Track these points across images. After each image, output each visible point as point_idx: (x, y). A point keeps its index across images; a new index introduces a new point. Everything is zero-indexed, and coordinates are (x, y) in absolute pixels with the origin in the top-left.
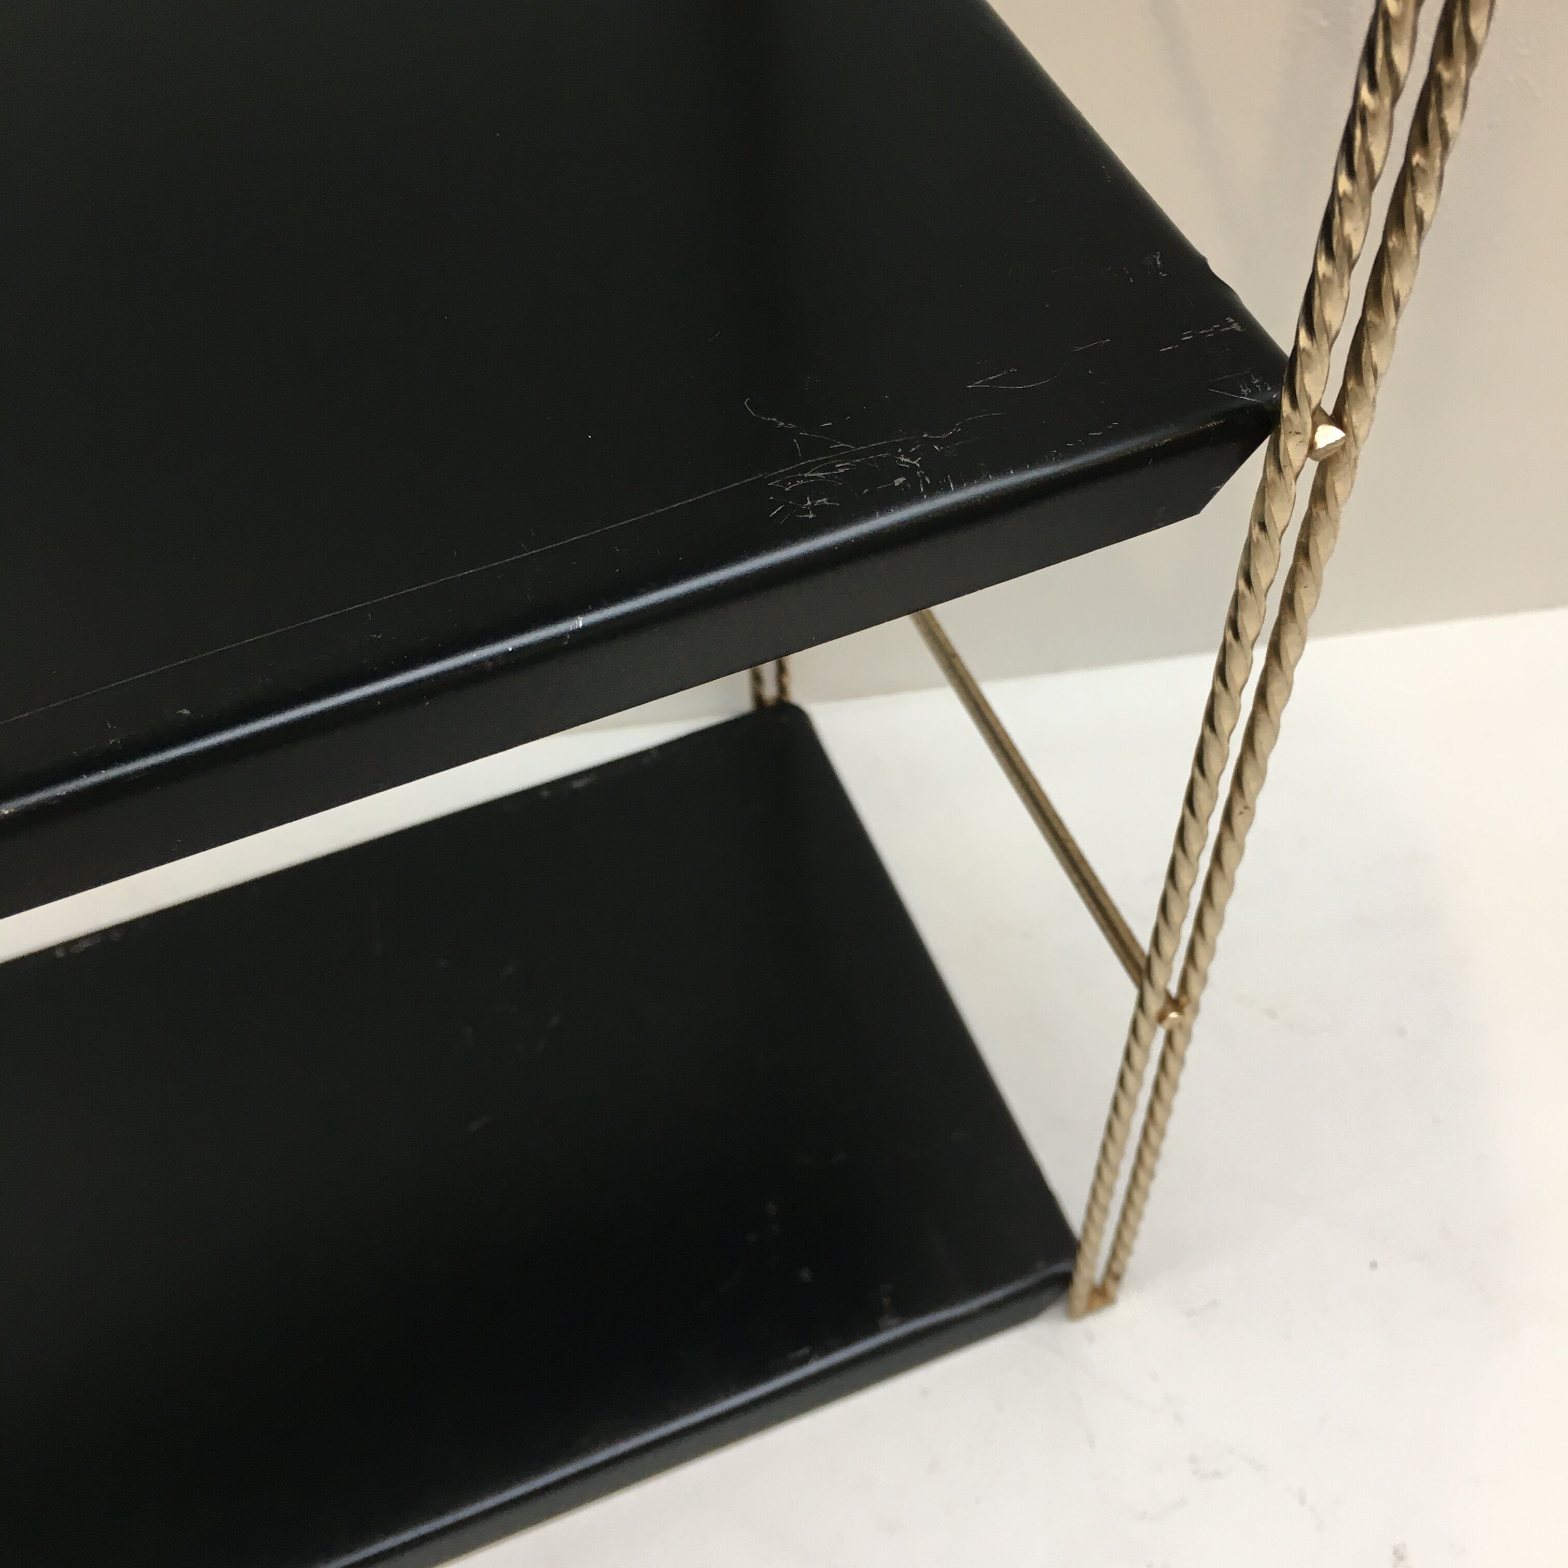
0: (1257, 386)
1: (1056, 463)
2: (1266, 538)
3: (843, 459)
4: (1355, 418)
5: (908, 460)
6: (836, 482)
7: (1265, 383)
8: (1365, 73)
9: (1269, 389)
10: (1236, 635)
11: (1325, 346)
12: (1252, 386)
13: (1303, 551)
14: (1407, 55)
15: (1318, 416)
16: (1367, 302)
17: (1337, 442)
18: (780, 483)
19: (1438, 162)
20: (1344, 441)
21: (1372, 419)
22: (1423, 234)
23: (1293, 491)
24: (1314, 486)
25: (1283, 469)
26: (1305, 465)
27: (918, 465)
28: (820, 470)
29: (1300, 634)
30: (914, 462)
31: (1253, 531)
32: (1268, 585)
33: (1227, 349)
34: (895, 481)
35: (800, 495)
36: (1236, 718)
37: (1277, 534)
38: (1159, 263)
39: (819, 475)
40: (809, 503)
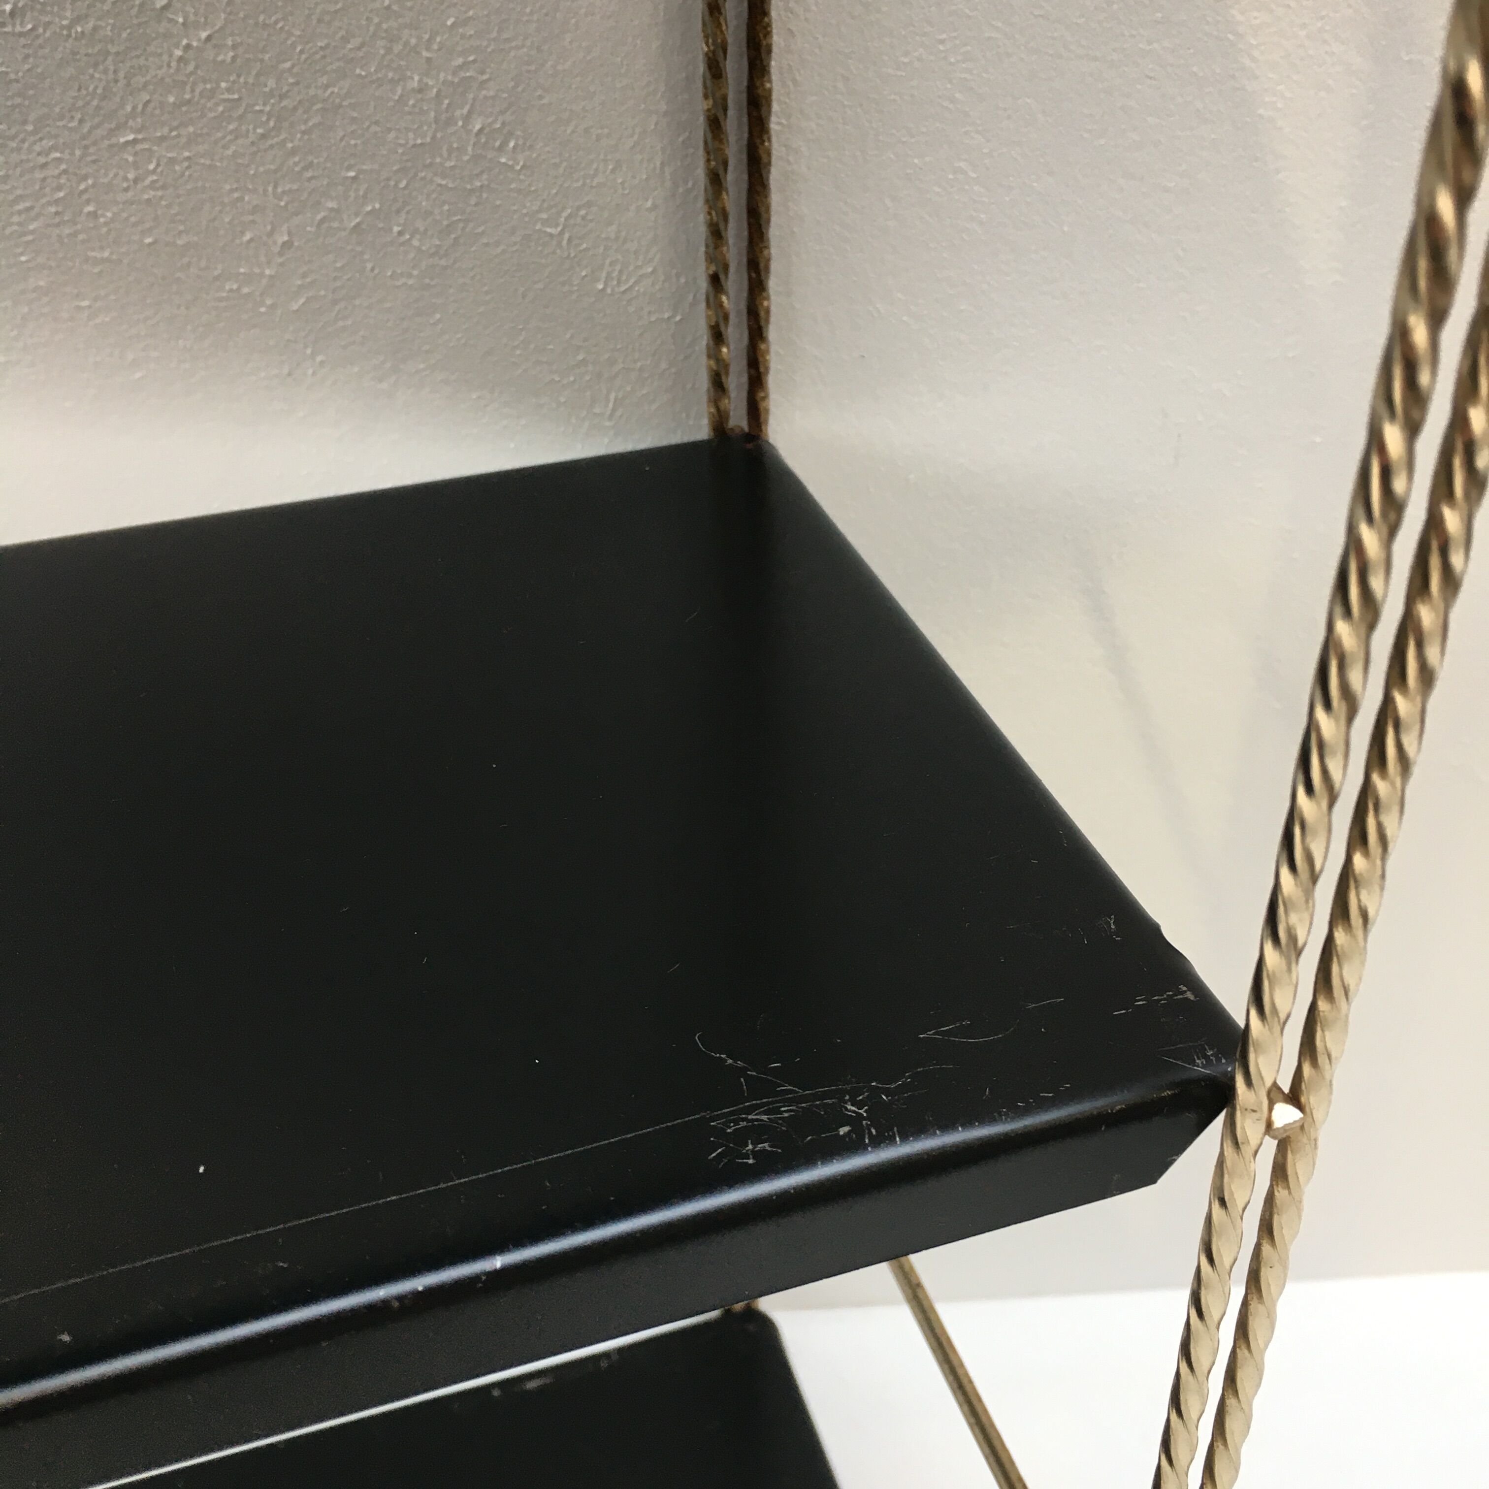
0: (1211, 1058)
1: (1006, 1122)
2: (1226, 1214)
3: (790, 1102)
4: (1312, 1100)
5: (853, 1108)
6: (780, 1126)
7: (1220, 1055)
8: (1301, 778)
9: (1224, 1061)
10: (1200, 1314)
11: (1277, 1029)
12: (1206, 1057)
13: (1267, 1228)
14: (1341, 763)
15: (1274, 1094)
16: (1317, 986)
17: (1295, 1122)
18: (723, 1124)
19: (1379, 862)
20: (1302, 1122)
21: (1330, 1101)
22: (1369, 926)
23: (1252, 1169)
24: (1274, 1162)
25: (1241, 1146)
26: (1264, 1143)
27: (865, 1115)
28: (765, 1113)
29: (1268, 1317)
30: (860, 1111)
31: (1213, 1206)
32: (1232, 1263)
33: (1181, 1018)
34: (841, 1129)
35: (741, 1137)
36: (1204, 1404)
37: (1239, 1212)
38: (1113, 927)
39: (765, 1118)
40: (750, 1147)
